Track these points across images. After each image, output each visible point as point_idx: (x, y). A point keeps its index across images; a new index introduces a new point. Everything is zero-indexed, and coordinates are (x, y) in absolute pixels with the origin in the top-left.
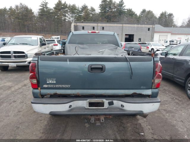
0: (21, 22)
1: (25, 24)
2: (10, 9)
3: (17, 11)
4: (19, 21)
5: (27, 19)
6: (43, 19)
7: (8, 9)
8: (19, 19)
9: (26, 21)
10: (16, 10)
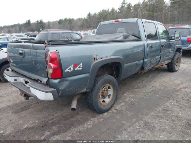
0: (151, 14)
1: (154, 16)
2: (143, 3)
3: (148, 4)
4: (149, 14)
5: (157, 10)
6: (174, 8)
7: (141, 3)
8: (149, 12)
9: (156, 12)
10: (148, 2)
